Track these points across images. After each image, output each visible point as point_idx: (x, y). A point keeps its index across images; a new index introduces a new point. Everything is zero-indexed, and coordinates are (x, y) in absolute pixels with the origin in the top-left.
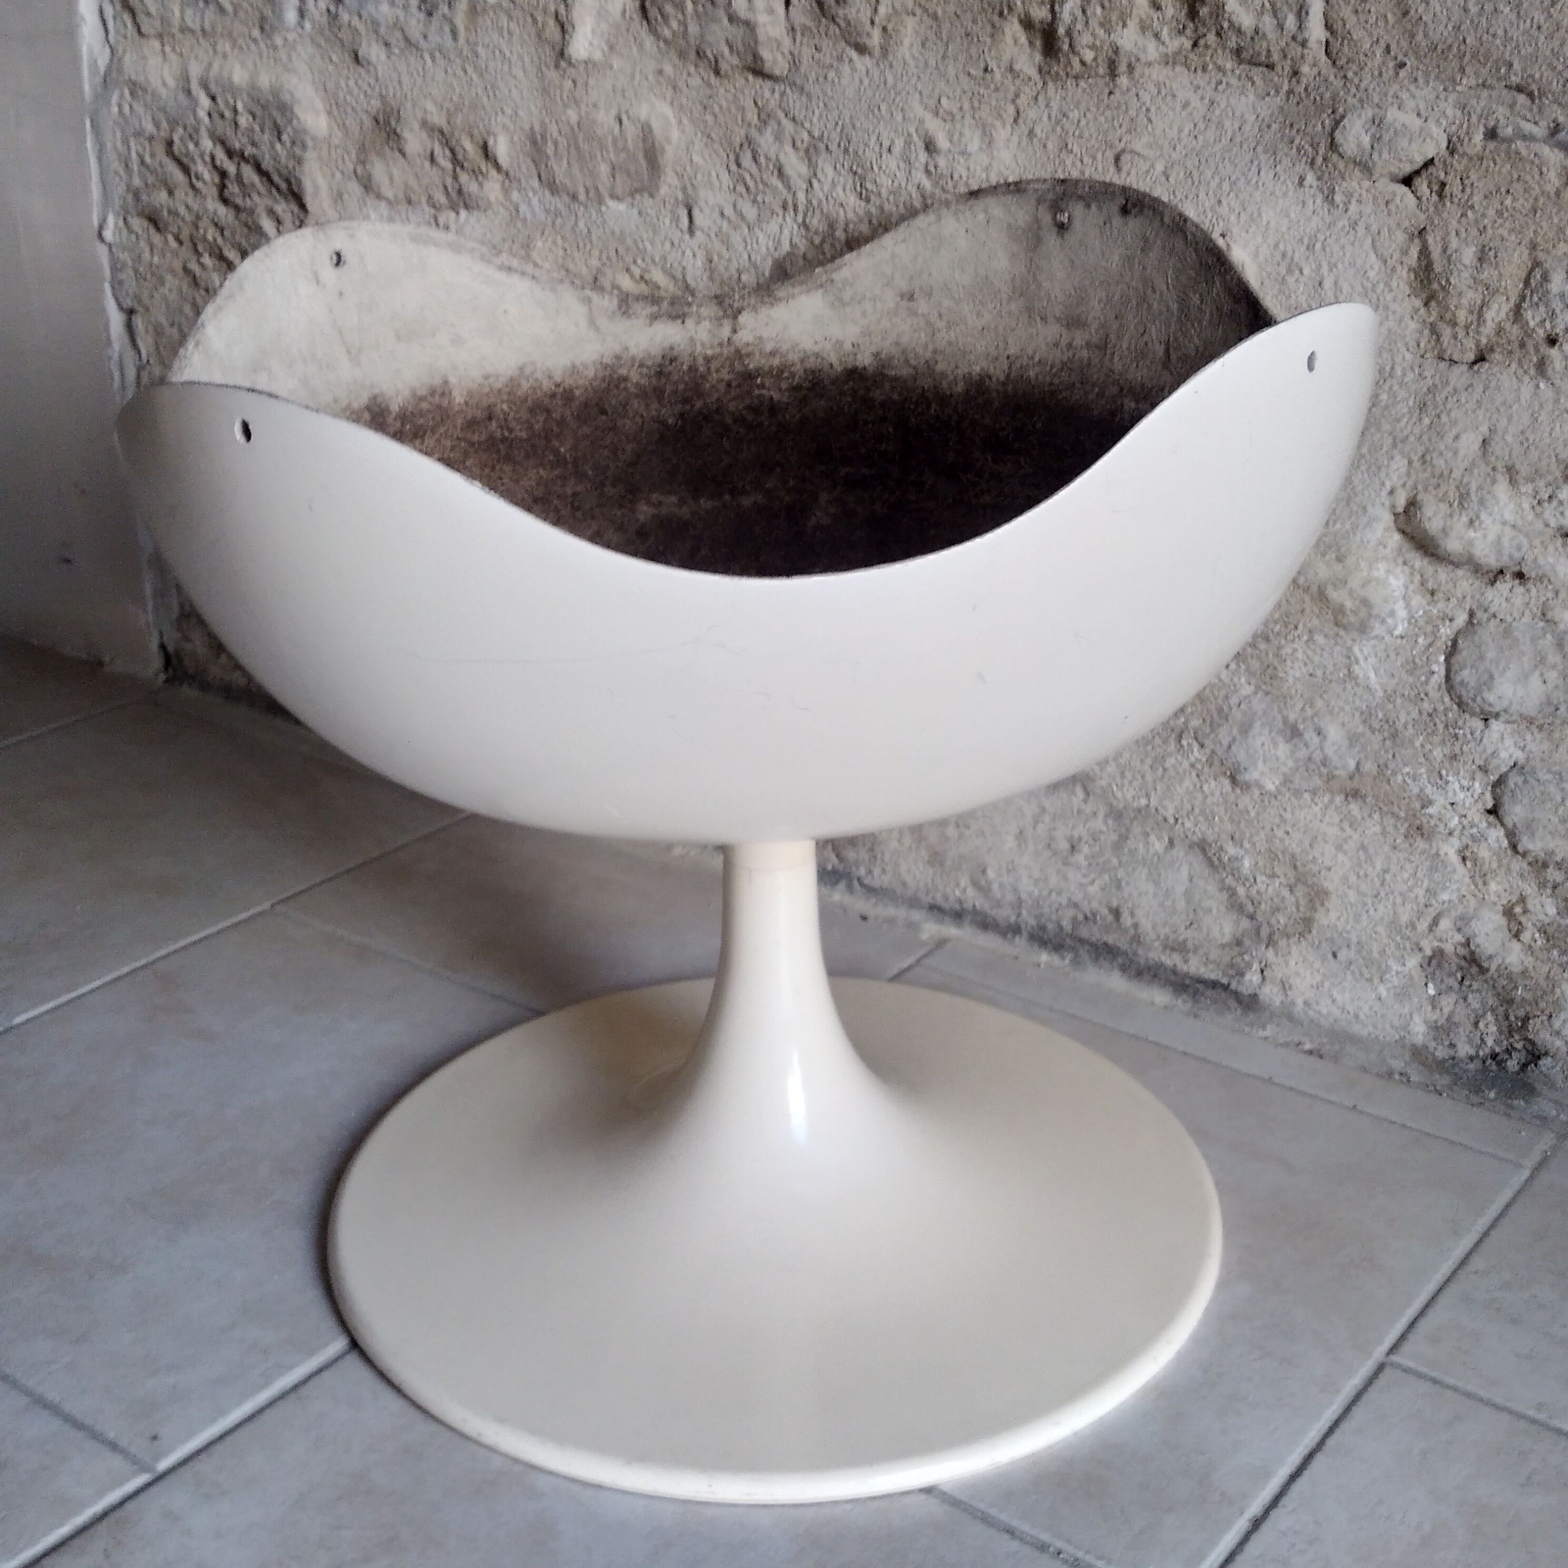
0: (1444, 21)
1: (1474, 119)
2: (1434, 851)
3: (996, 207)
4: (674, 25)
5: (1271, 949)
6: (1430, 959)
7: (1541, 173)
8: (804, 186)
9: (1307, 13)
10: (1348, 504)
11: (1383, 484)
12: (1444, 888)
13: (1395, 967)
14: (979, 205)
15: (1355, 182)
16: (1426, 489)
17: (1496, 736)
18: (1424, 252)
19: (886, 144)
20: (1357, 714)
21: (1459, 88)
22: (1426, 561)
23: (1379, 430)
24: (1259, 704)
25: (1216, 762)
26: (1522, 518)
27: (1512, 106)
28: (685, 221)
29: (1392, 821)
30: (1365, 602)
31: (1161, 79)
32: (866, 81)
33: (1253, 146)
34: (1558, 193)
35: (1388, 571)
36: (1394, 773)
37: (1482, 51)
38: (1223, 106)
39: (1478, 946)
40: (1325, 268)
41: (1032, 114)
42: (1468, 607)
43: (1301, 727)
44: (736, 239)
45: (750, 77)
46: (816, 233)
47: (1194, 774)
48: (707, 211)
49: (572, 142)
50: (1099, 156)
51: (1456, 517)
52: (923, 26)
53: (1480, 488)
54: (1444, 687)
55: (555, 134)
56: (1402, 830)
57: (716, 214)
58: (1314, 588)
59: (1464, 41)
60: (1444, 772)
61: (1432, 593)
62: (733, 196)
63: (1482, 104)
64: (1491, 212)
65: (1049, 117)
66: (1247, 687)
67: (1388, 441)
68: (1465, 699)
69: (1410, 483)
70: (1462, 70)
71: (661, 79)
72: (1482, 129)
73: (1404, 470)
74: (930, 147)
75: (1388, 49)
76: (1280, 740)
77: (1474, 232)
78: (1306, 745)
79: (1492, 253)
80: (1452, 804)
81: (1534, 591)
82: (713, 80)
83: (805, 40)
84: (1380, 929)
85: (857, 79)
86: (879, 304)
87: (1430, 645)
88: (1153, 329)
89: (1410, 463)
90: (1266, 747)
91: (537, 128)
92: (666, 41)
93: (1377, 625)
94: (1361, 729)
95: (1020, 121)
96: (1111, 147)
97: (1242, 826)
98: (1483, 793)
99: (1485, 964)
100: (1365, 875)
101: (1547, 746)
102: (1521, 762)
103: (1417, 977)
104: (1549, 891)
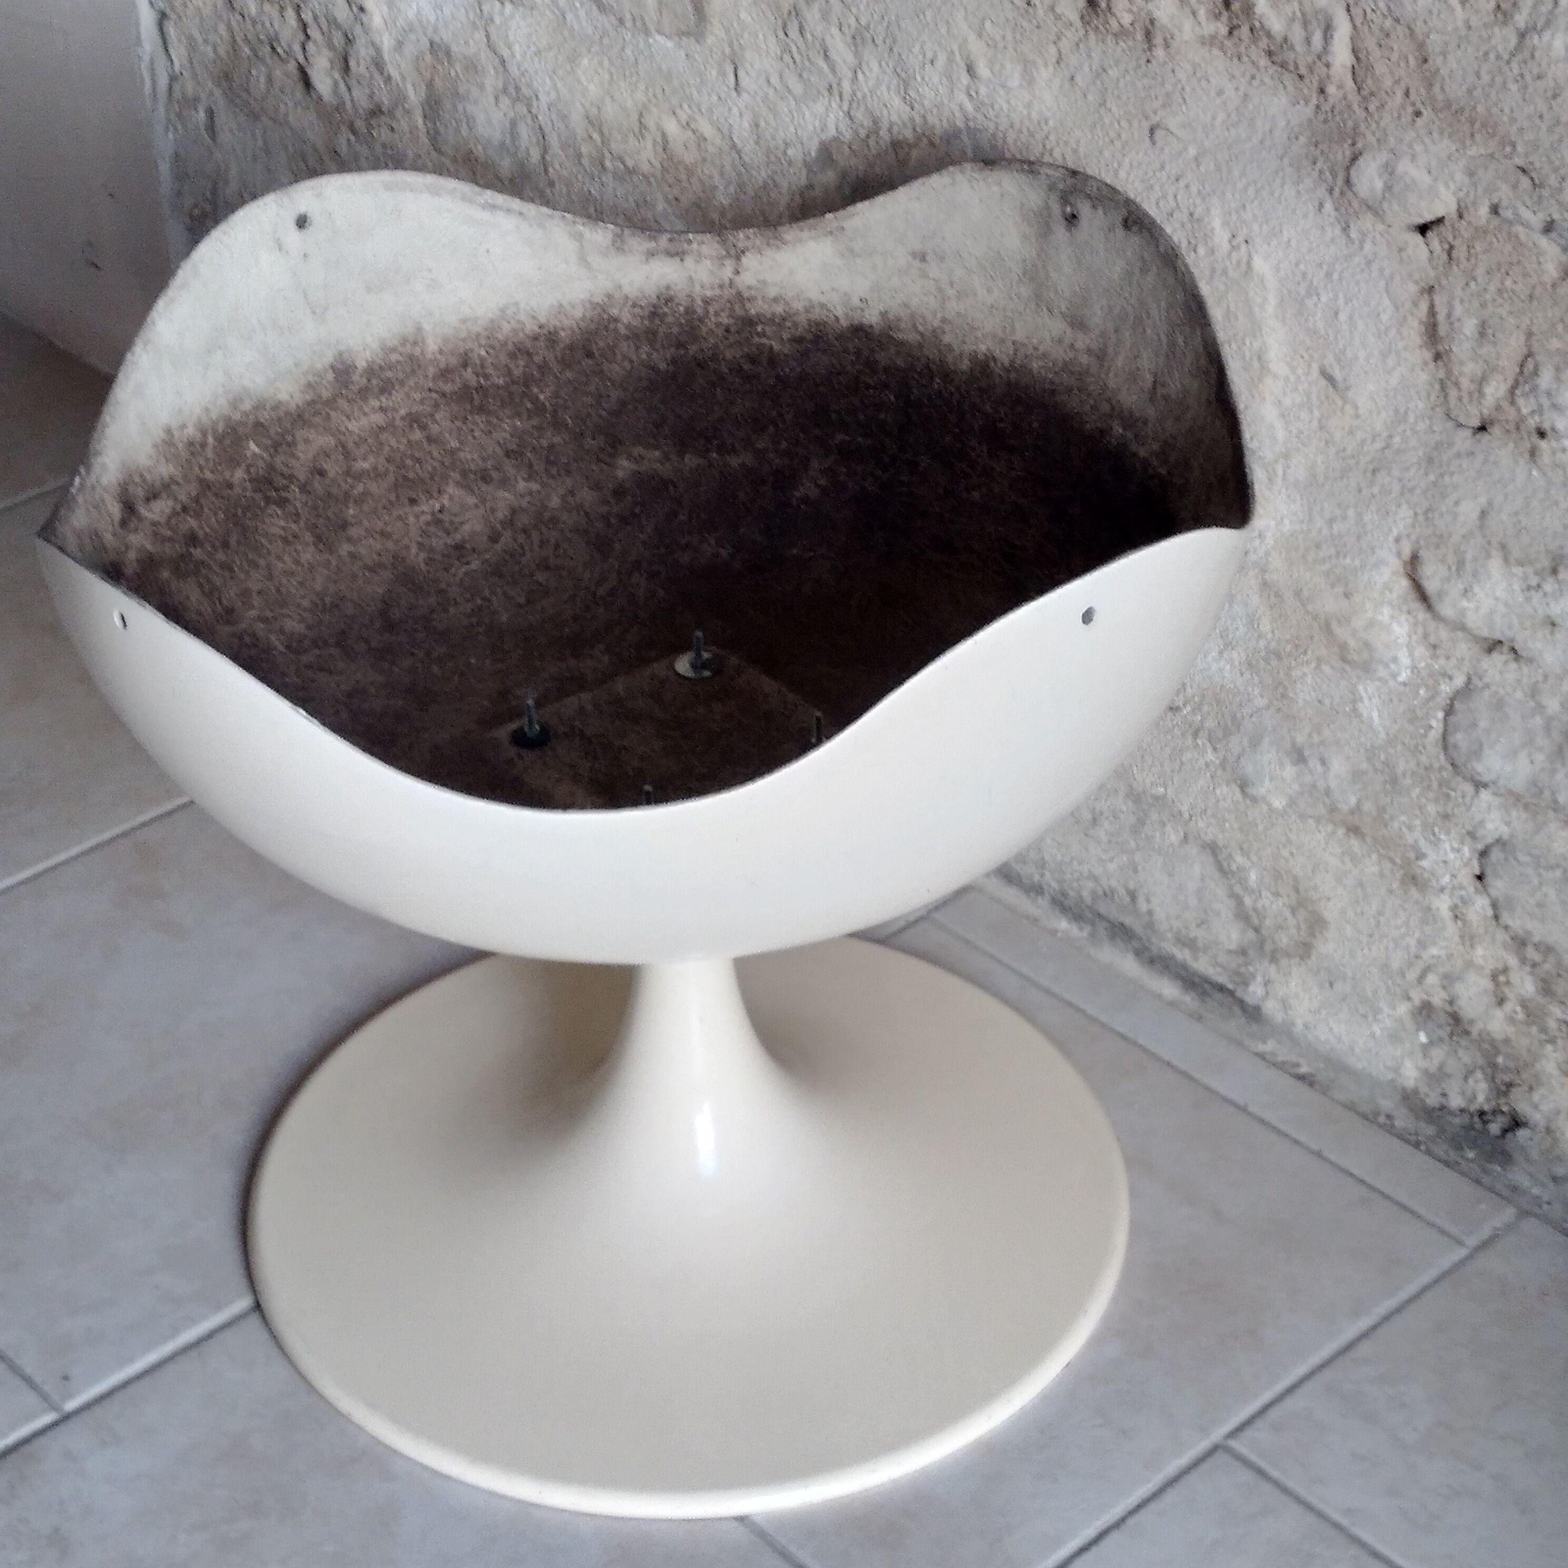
1: (1480, 190)
2: (1426, 903)
5: (1273, 966)
6: (1420, 1009)
7: (1539, 262)
9: (1332, 37)
11: (1390, 530)
12: (1434, 944)
13: (1387, 1009)
15: (1367, 222)
16: (1428, 547)
17: (1484, 805)
18: (1432, 312)
20: (1362, 751)
21: (1469, 153)
22: (1428, 615)
23: (1389, 474)
24: (1270, 720)
25: (1228, 769)
26: (1513, 598)
27: (1515, 187)
29: (1389, 865)
30: (1367, 645)
31: (1197, 58)
33: (1280, 154)
34: (1554, 286)
35: (1392, 617)
36: (1392, 818)
37: (1491, 122)
38: (1256, 102)
39: (1460, 1008)
40: (1341, 301)
41: (1074, 60)
42: (1466, 670)
43: (1306, 753)
47: (1208, 775)
48: (753, 74)
51: (1452, 582)
53: (1475, 559)
54: (1440, 745)
56: (1398, 876)
57: (762, 80)
58: (1322, 619)
59: (1475, 107)
60: (1436, 829)
61: (1434, 648)
63: (1489, 176)
64: (1492, 288)
65: (1090, 68)
66: (1260, 699)
67: (1396, 487)
68: (1459, 763)
69: (1414, 536)
70: (1473, 136)
72: (1487, 203)
73: (1409, 521)
74: (971, 71)
75: (1407, 93)
76: (1287, 761)
77: (1476, 304)
78: (1311, 772)
79: (1491, 331)
80: (1444, 862)
81: (1525, 670)
84: (1373, 969)
86: (890, 262)
87: (1431, 699)
88: (1145, 356)
89: (1415, 515)
90: (1273, 766)
93: (1381, 668)
94: (1364, 766)
95: (1062, 65)
96: (1147, 118)
97: (1250, 838)
98: (1471, 858)
99: (1467, 1027)
100: (1362, 913)
101: (1530, 826)
102: (1505, 837)
103: (1408, 1023)
104: (1528, 969)
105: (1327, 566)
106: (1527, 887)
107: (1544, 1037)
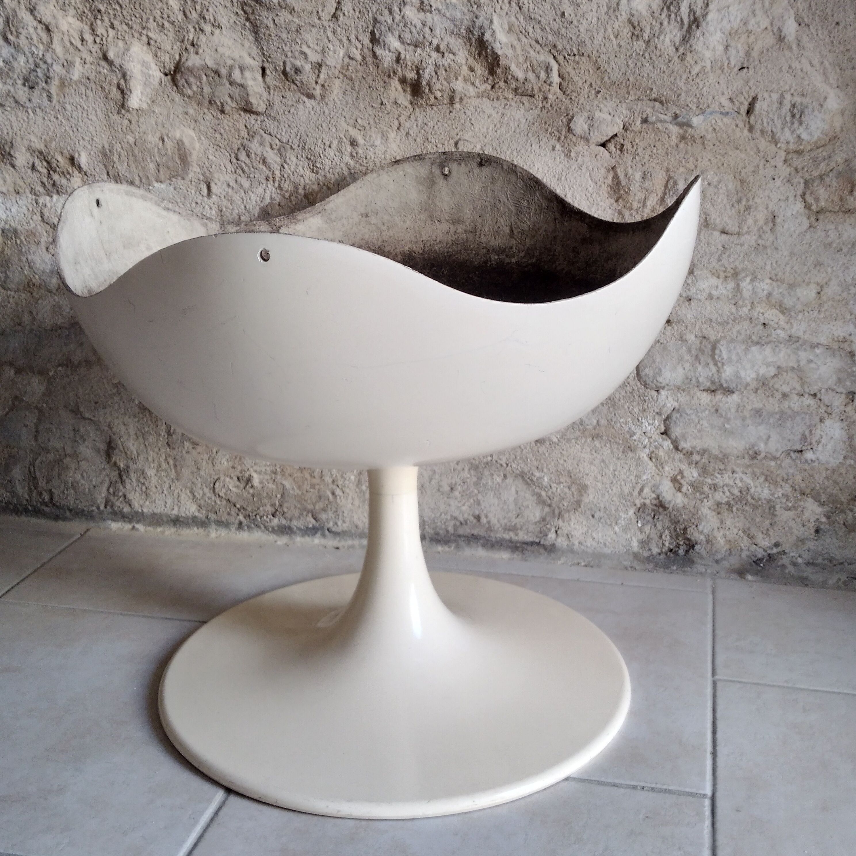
0: (618, 71)
1: (636, 115)
2: (637, 457)
3: (408, 168)
4: (195, 88)
5: (560, 520)
6: (639, 509)
7: (669, 137)
8: (279, 168)
9: (551, 70)
12: (645, 473)
13: (623, 516)
14: (400, 167)
15: (581, 147)
17: (664, 397)
18: (616, 177)
19: (328, 143)
21: (627, 101)
27: (653, 108)
28: (205, 191)
29: (616, 446)
31: (476, 104)
32: (312, 113)
33: (526, 133)
34: (677, 146)
36: (616, 423)
37: (638, 83)
38: (509, 115)
39: (664, 497)
40: (567, 189)
41: (407, 125)
44: (237, 198)
45: (242, 113)
46: (287, 191)
48: (219, 184)
49: (130, 153)
50: (446, 143)
52: (344, 83)
54: (636, 379)
55: (119, 149)
56: (621, 450)
57: (225, 185)
59: (629, 80)
60: (640, 419)
62: (235, 176)
63: (639, 107)
64: (647, 156)
65: (417, 126)
68: (648, 382)
70: (628, 93)
71: (187, 117)
72: (640, 119)
74: (353, 143)
75: (591, 85)
77: (639, 165)
79: (649, 174)
80: (644, 433)
81: (676, 328)
82: (219, 116)
83: (276, 93)
84: (615, 499)
85: (307, 112)
86: (351, 220)
88: (502, 220)
91: (107, 146)
92: (189, 97)
95: (401, 129)
96: (453, 138)
97: (542, 461)
98: (659, 425)
99: (667, 506)
100: (605, 474)
101: (688, 398)
102: (677, 407)
103: (633, 519)
104: (694, 466)
106: (692, 425)
107: (703, 496)
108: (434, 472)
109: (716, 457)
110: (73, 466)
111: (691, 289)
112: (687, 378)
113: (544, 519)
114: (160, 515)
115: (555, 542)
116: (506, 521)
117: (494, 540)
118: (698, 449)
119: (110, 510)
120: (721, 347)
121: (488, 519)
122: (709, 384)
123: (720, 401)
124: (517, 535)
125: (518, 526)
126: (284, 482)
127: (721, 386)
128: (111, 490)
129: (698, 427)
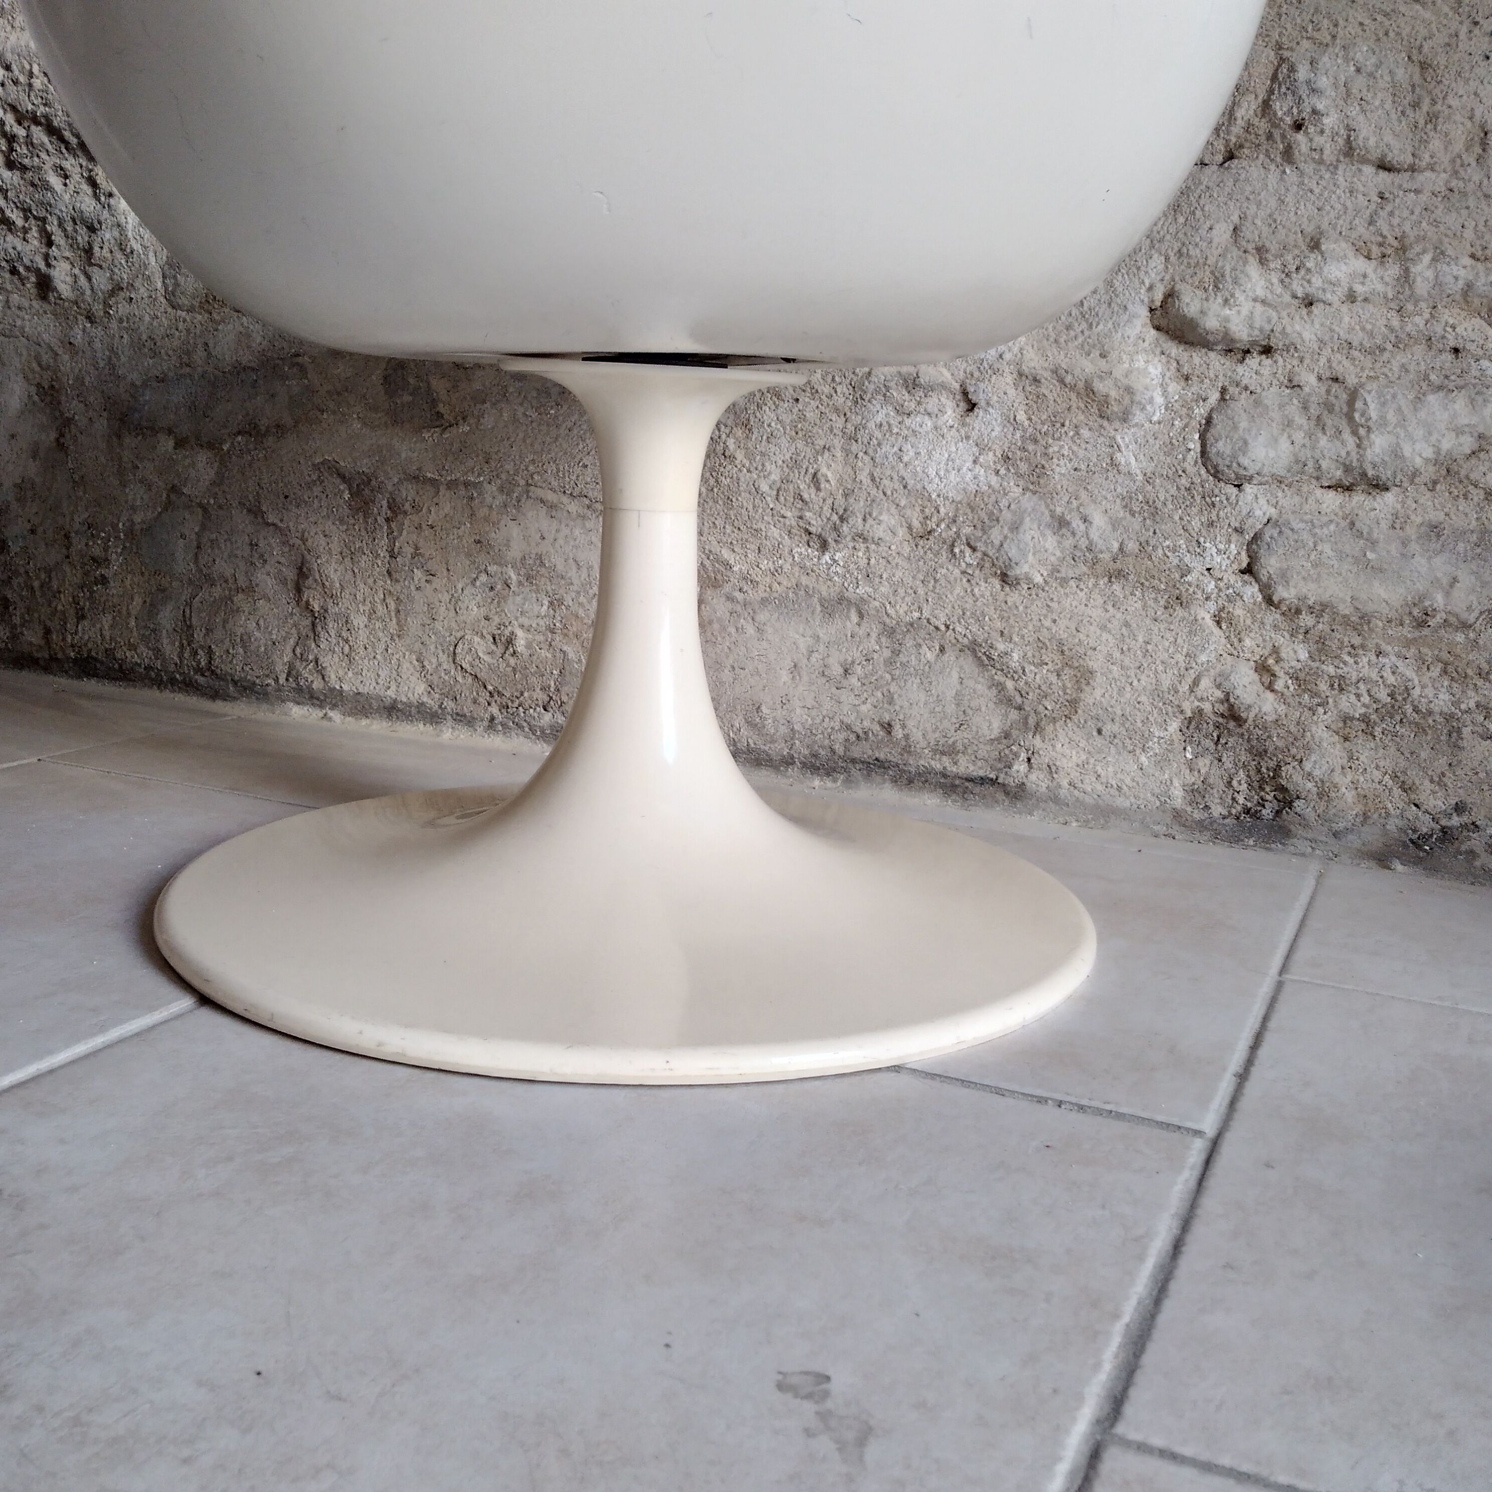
2: (1192, 618)
5: (1038, 737)
6: (1190, 721)
10: (1110, 304)
11: (1143, 282)
12: (1204, 649)
13: (1157, 733)
16: (1183, 280)
17: (1250, 498)
20: (1118, 501)
22: (1182, 348)
24: (1028, 502)
25: (987, 565)
26: (1272, 292)
29: (1153, 595)
30: (1129, 390)
35: (1147, 362)
36: (1155, 548)
39: (1237, 698)
42: (1220, 385)
43: (1068, 518)
47: (965, 580)
51: (1212, 299)
53: (1234, 269)
54: (1200, 461)
56: (1162, 602)
58: (1081, 385)
60: (1202, 540)
61: (1187, 378)
66: (1016, 489)
68: (1221, 468)
69: (1167, 277)
73: (1161, 267)
76: (1048, 532)
78: (1074, 534)
80: (1209, 569)
81: (1280, 360)
84: (1143, 699)
87: (1186, 426)
89: (1167, 259)
90: (1036, 540)
93: (1138, 413)
94: (1122, 514)
97: (1011, 621)
98: (1239, 553)
99: (1244, 715)
100: (1129, 649)
101: (1297, 499)
102: (1275, 517)
103: (1176, 741)
104: (1301, 637)
105: (1080, 340)
106: (1301, 552)
107: (1317, 700)
108: (817, 638)
109: (1346, 621)
110: (246, 608)
111: (1314, 280)
112: (1297, 461)
113: (1007, 735)
114: (368, 697)
115: (1025, 780)
116: (937, 735)
117: (913, 770)
118: (1310, 603)
119: (294, 685)
120: (1366, 395)
121: (906, 731)
122: (1339, 473)
123: (1361, 507)
124: (955, 763)
125: (960, 747)
126: (565, 648)
127: (1364, 474)
128: (298, 651)
129: (1312, 557)
